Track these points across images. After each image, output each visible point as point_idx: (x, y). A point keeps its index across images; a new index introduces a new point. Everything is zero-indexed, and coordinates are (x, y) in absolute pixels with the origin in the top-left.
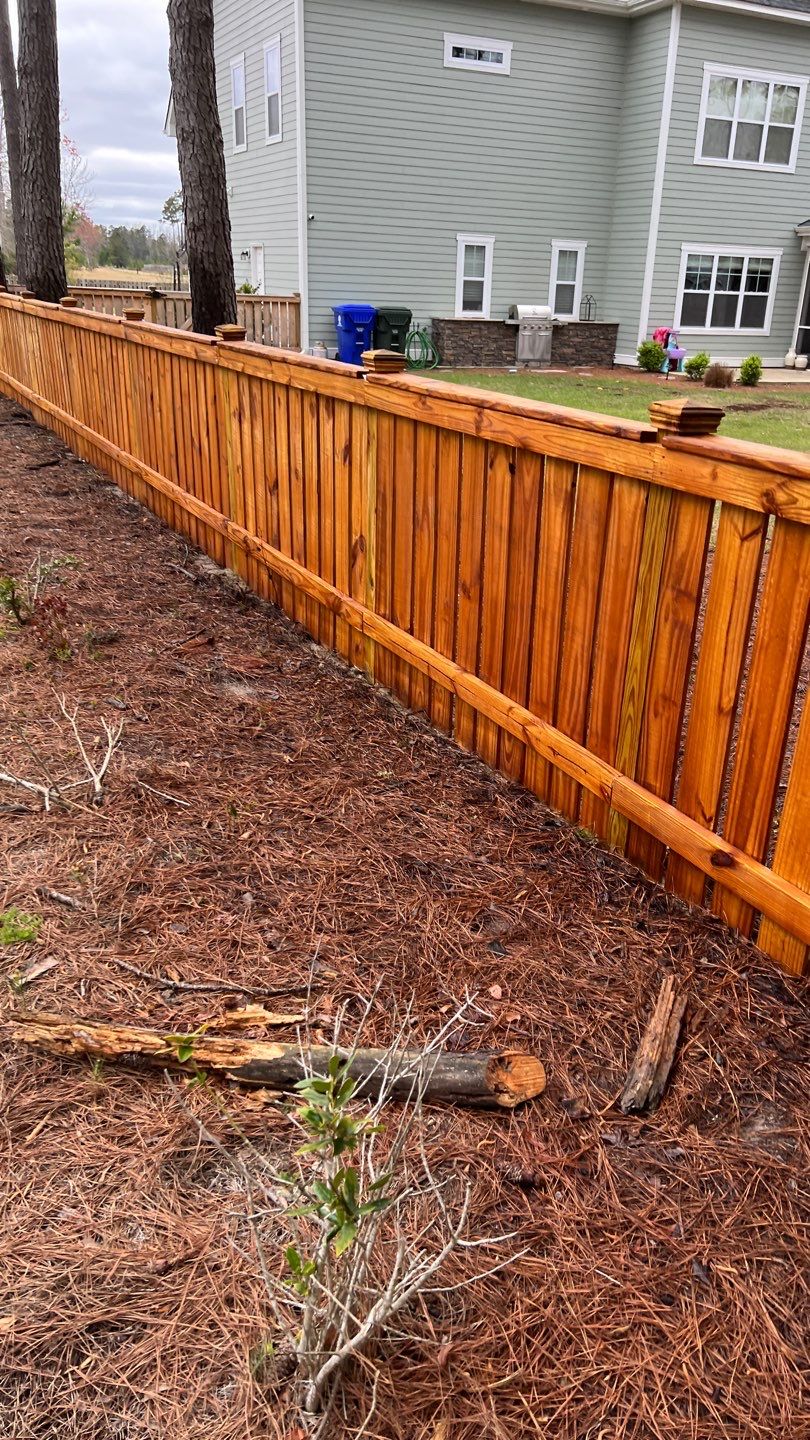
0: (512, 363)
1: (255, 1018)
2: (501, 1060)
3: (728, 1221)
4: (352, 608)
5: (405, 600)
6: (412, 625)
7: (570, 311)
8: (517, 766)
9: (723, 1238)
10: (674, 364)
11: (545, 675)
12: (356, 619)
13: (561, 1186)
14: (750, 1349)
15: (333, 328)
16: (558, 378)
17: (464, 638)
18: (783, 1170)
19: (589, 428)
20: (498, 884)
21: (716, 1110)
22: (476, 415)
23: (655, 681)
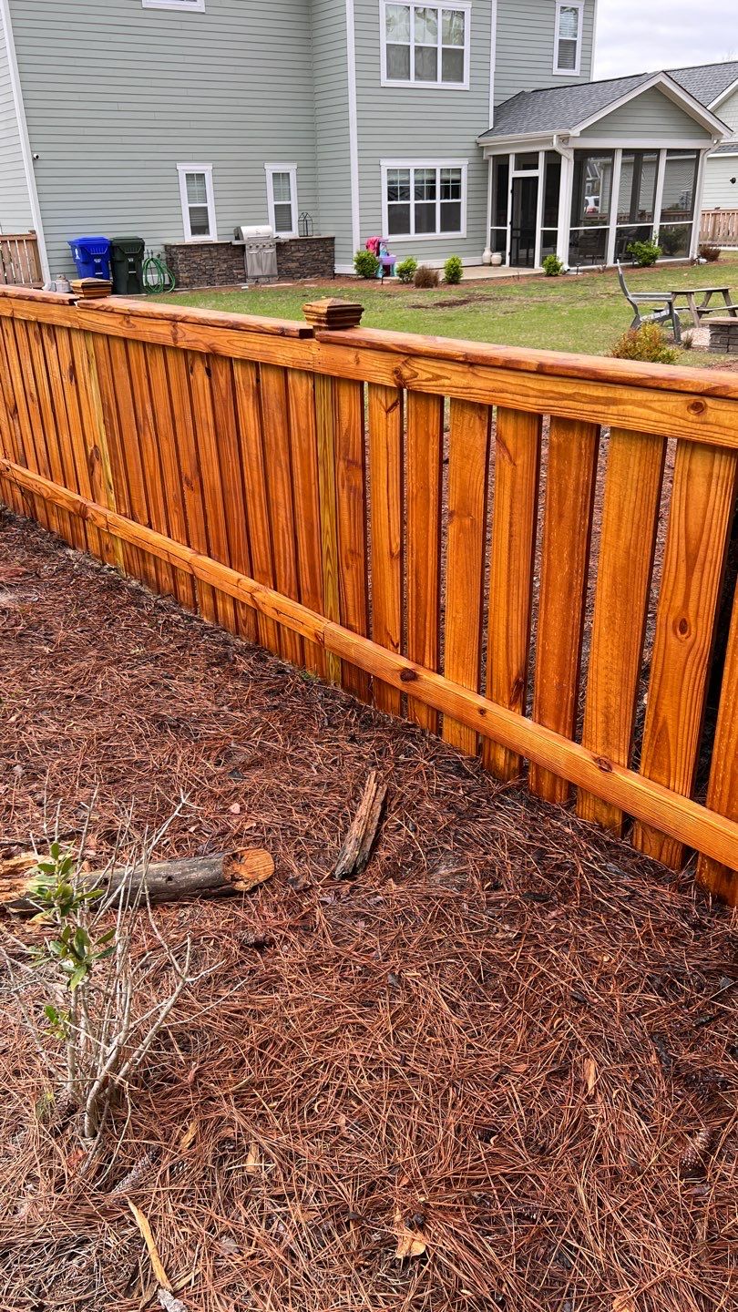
0: (244, 280)
1: (29, 862)
2: (235, 856)
3: (415, 941)
4: (97, 512)
5: (140, 497)
6: (149, 519)
7: (290, 229)
8: (253, 629)
9: (411, 953)
10: (388, 270)
11: (262, 547)
12: (101, 521)
13: (286, 940)
14: (429, 1025)
15: (72, 260)
16: (285, 291)
17: (194, 524)
18: (458, 897)
19: (261, 331)
20: (238, 726)
21: (409, 865)
22: (171, 328)
23: (343, 539)
